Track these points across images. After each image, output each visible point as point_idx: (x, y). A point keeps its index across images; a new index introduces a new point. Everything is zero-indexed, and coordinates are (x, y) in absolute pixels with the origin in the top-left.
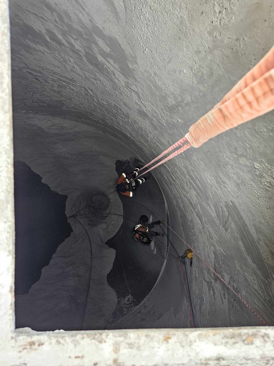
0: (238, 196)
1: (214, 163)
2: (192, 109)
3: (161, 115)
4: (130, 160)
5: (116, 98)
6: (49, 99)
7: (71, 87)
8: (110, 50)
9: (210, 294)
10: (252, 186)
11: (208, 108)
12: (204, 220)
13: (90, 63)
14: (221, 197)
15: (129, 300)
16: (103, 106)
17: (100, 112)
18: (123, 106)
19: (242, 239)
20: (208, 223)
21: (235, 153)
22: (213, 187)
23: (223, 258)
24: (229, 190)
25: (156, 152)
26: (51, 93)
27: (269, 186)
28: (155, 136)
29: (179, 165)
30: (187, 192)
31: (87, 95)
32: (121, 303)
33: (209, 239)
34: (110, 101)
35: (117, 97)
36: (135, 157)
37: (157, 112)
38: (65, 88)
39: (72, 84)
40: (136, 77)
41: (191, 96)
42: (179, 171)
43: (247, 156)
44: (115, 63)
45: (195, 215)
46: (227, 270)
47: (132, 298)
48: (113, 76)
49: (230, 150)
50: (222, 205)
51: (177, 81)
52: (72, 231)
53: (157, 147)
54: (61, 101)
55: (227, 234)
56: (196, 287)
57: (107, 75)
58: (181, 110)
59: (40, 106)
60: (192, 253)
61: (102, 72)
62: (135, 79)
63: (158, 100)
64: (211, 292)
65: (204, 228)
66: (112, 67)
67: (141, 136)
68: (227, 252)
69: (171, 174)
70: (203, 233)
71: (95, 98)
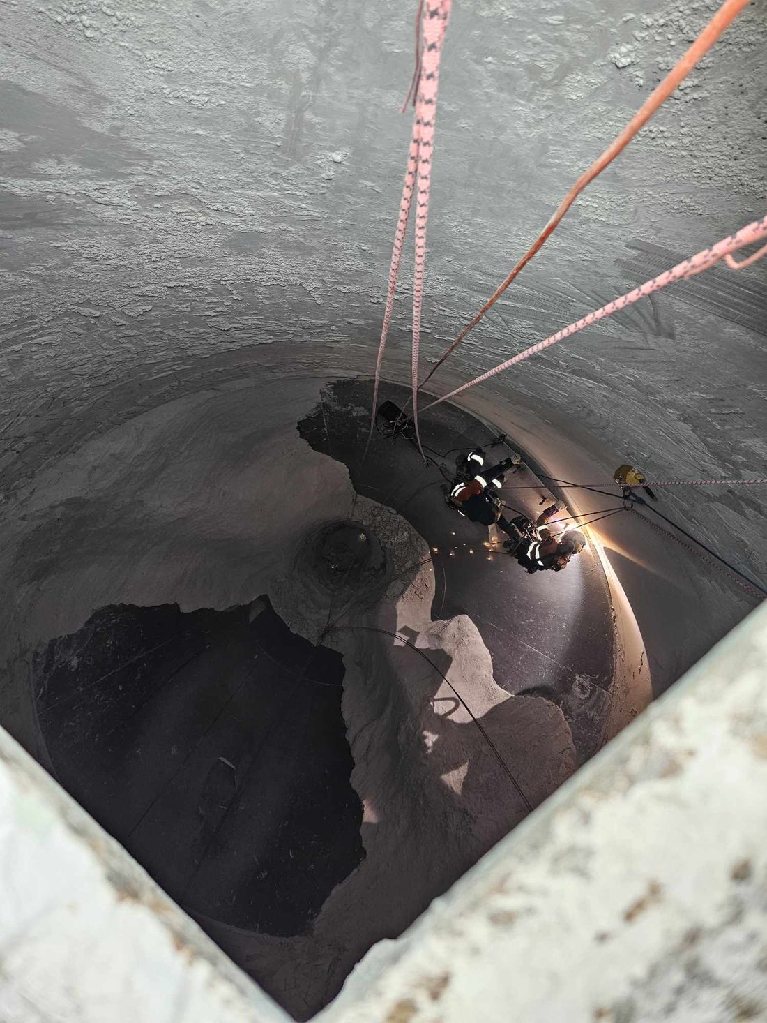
0: (636, 211)
1: (511, 183)
2: (337, 78)
3: (285, 196)
4: (324, 400)
5: (154, 265)
6: (24, 418)
7: (39, 340)
8: (18, 135)
9: (748, 519)
10: (653, 136)
11: (372, 24)
12: (598, 367)
13: (14, 228)
14: (594, 263)
15: (582, 687)
16: (150, 321)
17: (157, 343)
18: (186, 271)
19: (727, 317)
20: (615, 364)
21: (540, 88)
22: (557, 260)
23: (713, 410)
24: (600, 219)
25: (358, 316)
26: (14, 400)
27: (696, 81)
28: (321, 272)
29: (436, 292)
30: (508, 343)
31: (89, 327)
32: (573, 708)
33: (648, 399)
34: (150, 287)
35: (153, 259)
36: (327, 382)
37: (270, 196)
38: (31, 358)
39: (35, 331)
40: (139, 146)
41: (305, 38)
42: (447, 305)
43: (577, 57)
44: (60, 162)
45: (568, 377)
46: (747, 428)
47: (587, 678)
48: (92, 209)
49: (520, 96)
50: (611, 282)
51: (233, 35)
52: (342, 656)
53: (351, 301)
54: (54, 399)
55: (680, 343)
56: (704, 533)
57: (78, 218)
58: (316, 120)
59: (22, 451)
60: (633, 472)
61: (63, 225)
62: (141, 155)
63: (242, 155)
64: (749, 511)
65: (613, 388)
66: (65, 182)
67: (293, 311)
68: (715, 388)
69: (437, 336)
70: (622, 401)
71: (113, 318)
